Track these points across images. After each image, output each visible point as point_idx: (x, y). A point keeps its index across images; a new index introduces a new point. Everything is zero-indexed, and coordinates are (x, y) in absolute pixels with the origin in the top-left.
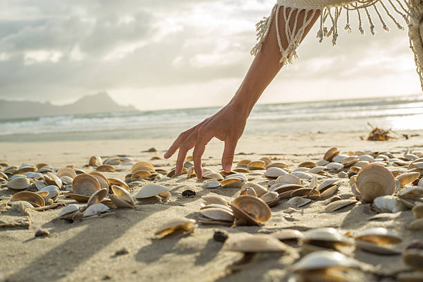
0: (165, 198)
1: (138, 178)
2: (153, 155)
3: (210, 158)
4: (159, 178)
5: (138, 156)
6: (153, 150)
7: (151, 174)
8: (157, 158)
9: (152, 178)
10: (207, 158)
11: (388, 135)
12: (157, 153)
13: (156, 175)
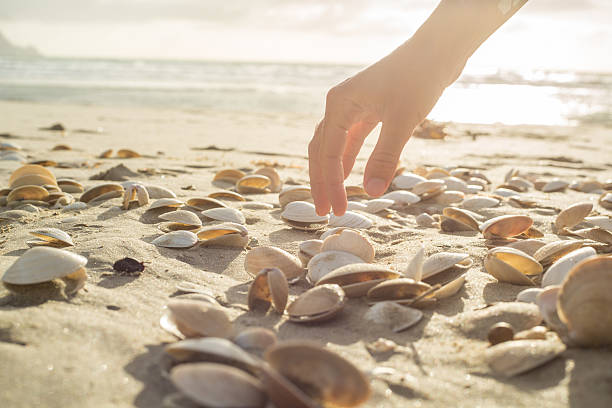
0: (73, 283)
1: (20, 202)
2: (58, 138)
3: (160, 153)
4: (64, 203)
5: (31, 139)
6: (58, 128)
7: (48, 193)
8: (64, 148)
9: (51, 202)
10: (154, 154)
11: (445, 131)
12: (66, 134)
13: (58, 196)
